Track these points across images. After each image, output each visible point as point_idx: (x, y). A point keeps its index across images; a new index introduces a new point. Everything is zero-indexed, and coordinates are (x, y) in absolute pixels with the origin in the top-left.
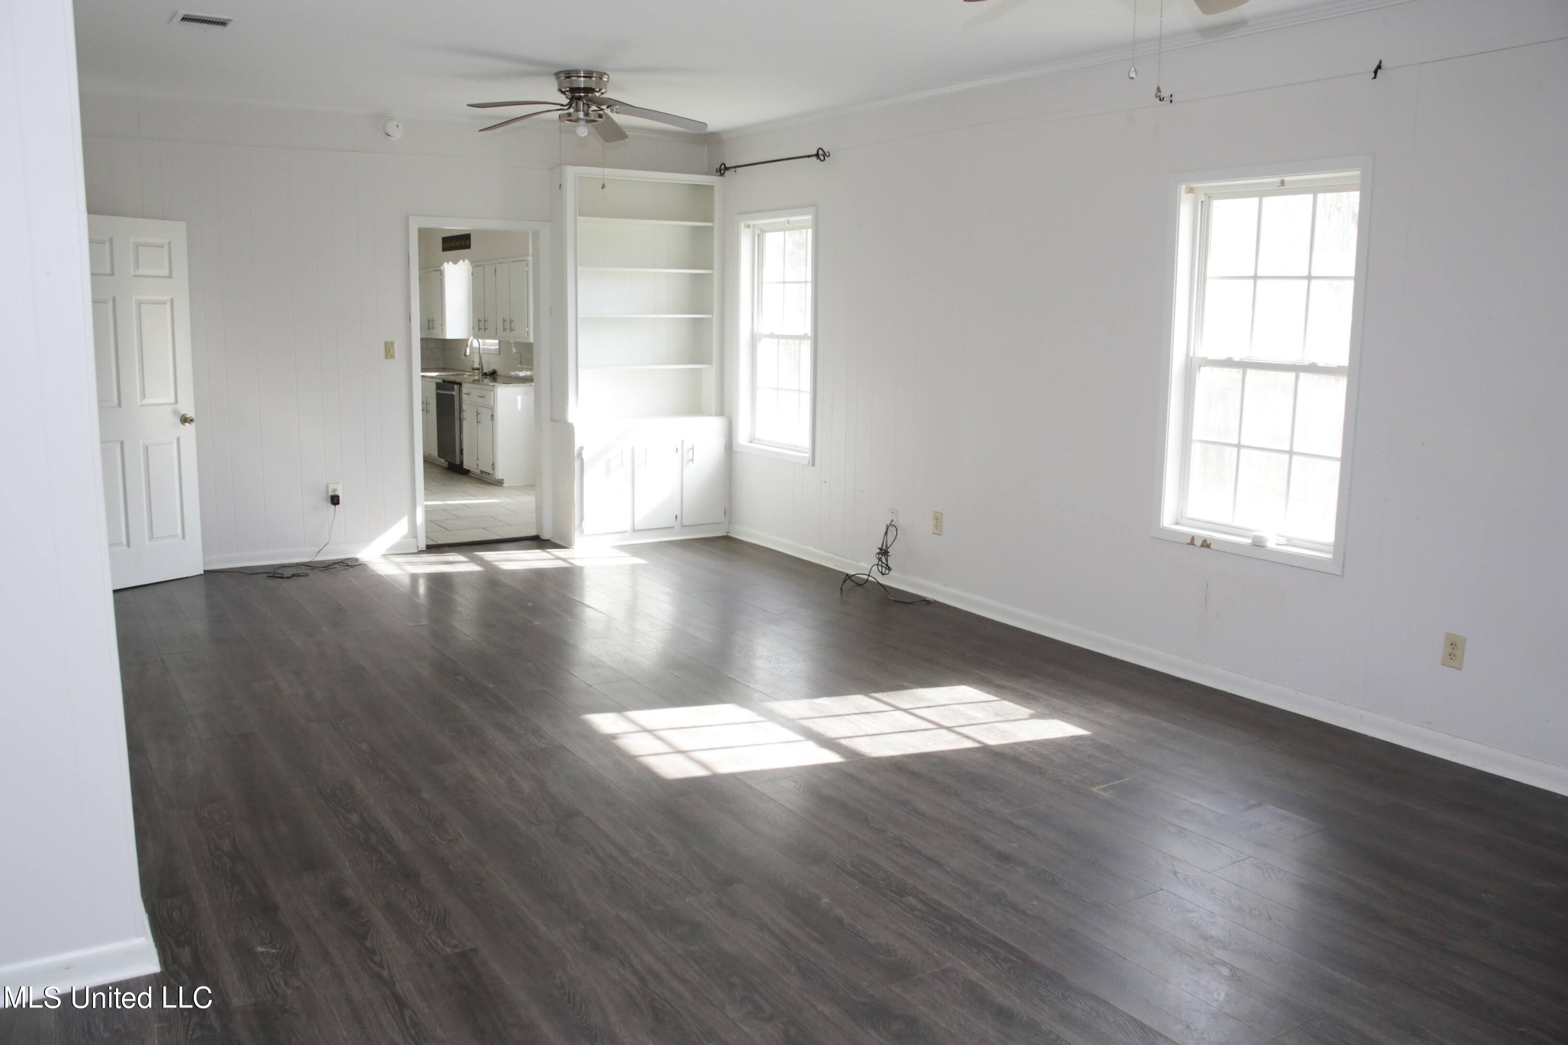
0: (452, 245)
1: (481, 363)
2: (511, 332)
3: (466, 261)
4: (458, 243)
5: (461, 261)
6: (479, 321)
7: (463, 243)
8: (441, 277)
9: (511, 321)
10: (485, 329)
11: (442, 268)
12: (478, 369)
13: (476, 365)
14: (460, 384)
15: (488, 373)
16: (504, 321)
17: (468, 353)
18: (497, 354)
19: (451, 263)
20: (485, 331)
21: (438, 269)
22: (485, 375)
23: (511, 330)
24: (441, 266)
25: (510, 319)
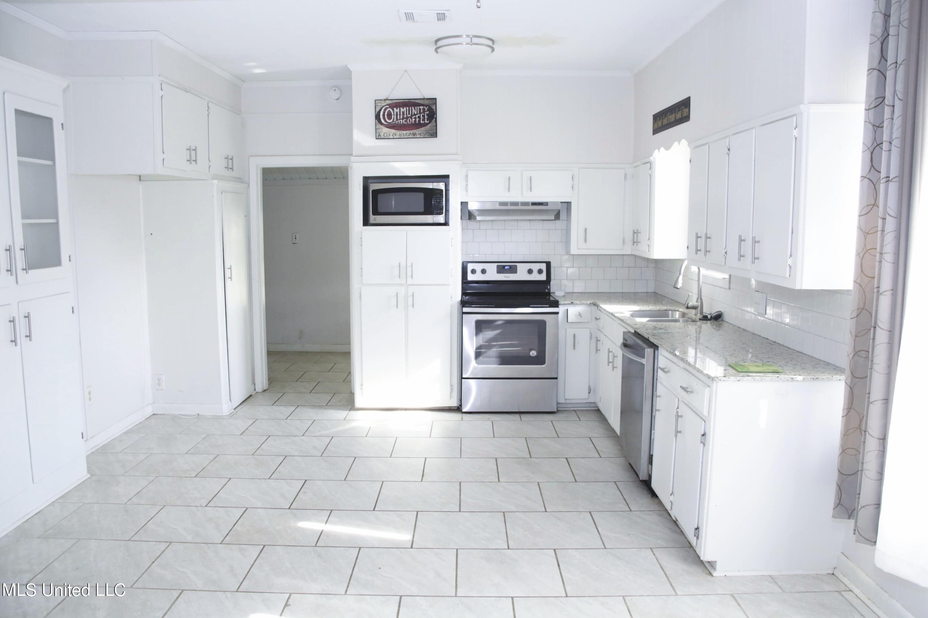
0: (665, 121)
1: (700, 298)
2: (753, 262)
3: (684, 142)
4: (672, 118)
5: (676, 143)
6: (698, 237)
7: (679, 116)
8: (650, 172)
9: (755, 242)
10: (706, 251)
11: (651, 158)
12: (694, 308)
13: (693, 302)
14: (655, 347)
15: (709, 316)
16: (741, 240)
17: (680, 285)
18: (726, 289)
19: (662, 149)
20: (705, 255)
21: (647, 160)
22: (705, 318)
23: (755, 258)
24: (651, 156)
25: (754, 238)
